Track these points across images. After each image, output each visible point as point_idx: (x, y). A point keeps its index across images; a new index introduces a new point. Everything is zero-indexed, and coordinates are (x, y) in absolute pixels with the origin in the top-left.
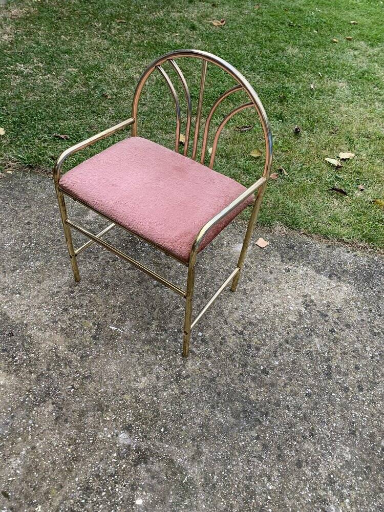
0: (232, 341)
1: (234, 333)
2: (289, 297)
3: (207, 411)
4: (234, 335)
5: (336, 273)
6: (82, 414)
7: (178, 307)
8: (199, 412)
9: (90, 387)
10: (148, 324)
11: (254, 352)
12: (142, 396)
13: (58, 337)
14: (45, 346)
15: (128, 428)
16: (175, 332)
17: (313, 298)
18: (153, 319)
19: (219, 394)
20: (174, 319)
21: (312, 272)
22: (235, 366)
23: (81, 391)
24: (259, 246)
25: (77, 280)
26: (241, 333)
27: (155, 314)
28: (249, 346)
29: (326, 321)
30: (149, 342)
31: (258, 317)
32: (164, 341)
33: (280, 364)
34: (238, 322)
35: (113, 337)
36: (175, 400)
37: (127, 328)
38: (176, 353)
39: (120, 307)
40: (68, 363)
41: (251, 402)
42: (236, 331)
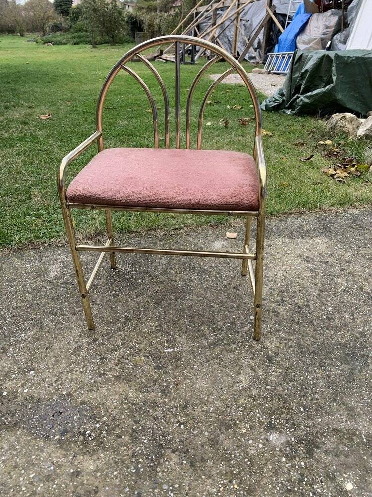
0: (282, 310)
1: (277, 303)
2: (290, 261)
3: (320, 372)
4: (279, 305)
5: (304, 234)
6: (214, 443)
7: (213, 307)
8: (315, 376)
9: (197, 412)
10: (199, 331)
11: (307, 310)
12: (255, 392)
13: (118, 387)
14: (113, 402)
15: (271, 427)
16: (229, 326)
17: (306, 255)
18: (199, 326)
19: (315, 353)
20: (218, 317)
21: (287, 240)
22: (305, 326)
23: (191, 423)
24: (232, 238)
25: (92, 328)
26: (283, 301)
27: (196, 320)
28: (299, 307)
29: (332, 265)
30: (215, 345)
31: (282, 284)
32: (228, 337)
33: (334, 308)
34: (272, 294)
35: (176, 359)
36: (286, 378)
37: (182, 344)
38: (248, 341)
39: (159, 331)
40: (154, 405)
41: (344, 345)
42: (277, 302)
